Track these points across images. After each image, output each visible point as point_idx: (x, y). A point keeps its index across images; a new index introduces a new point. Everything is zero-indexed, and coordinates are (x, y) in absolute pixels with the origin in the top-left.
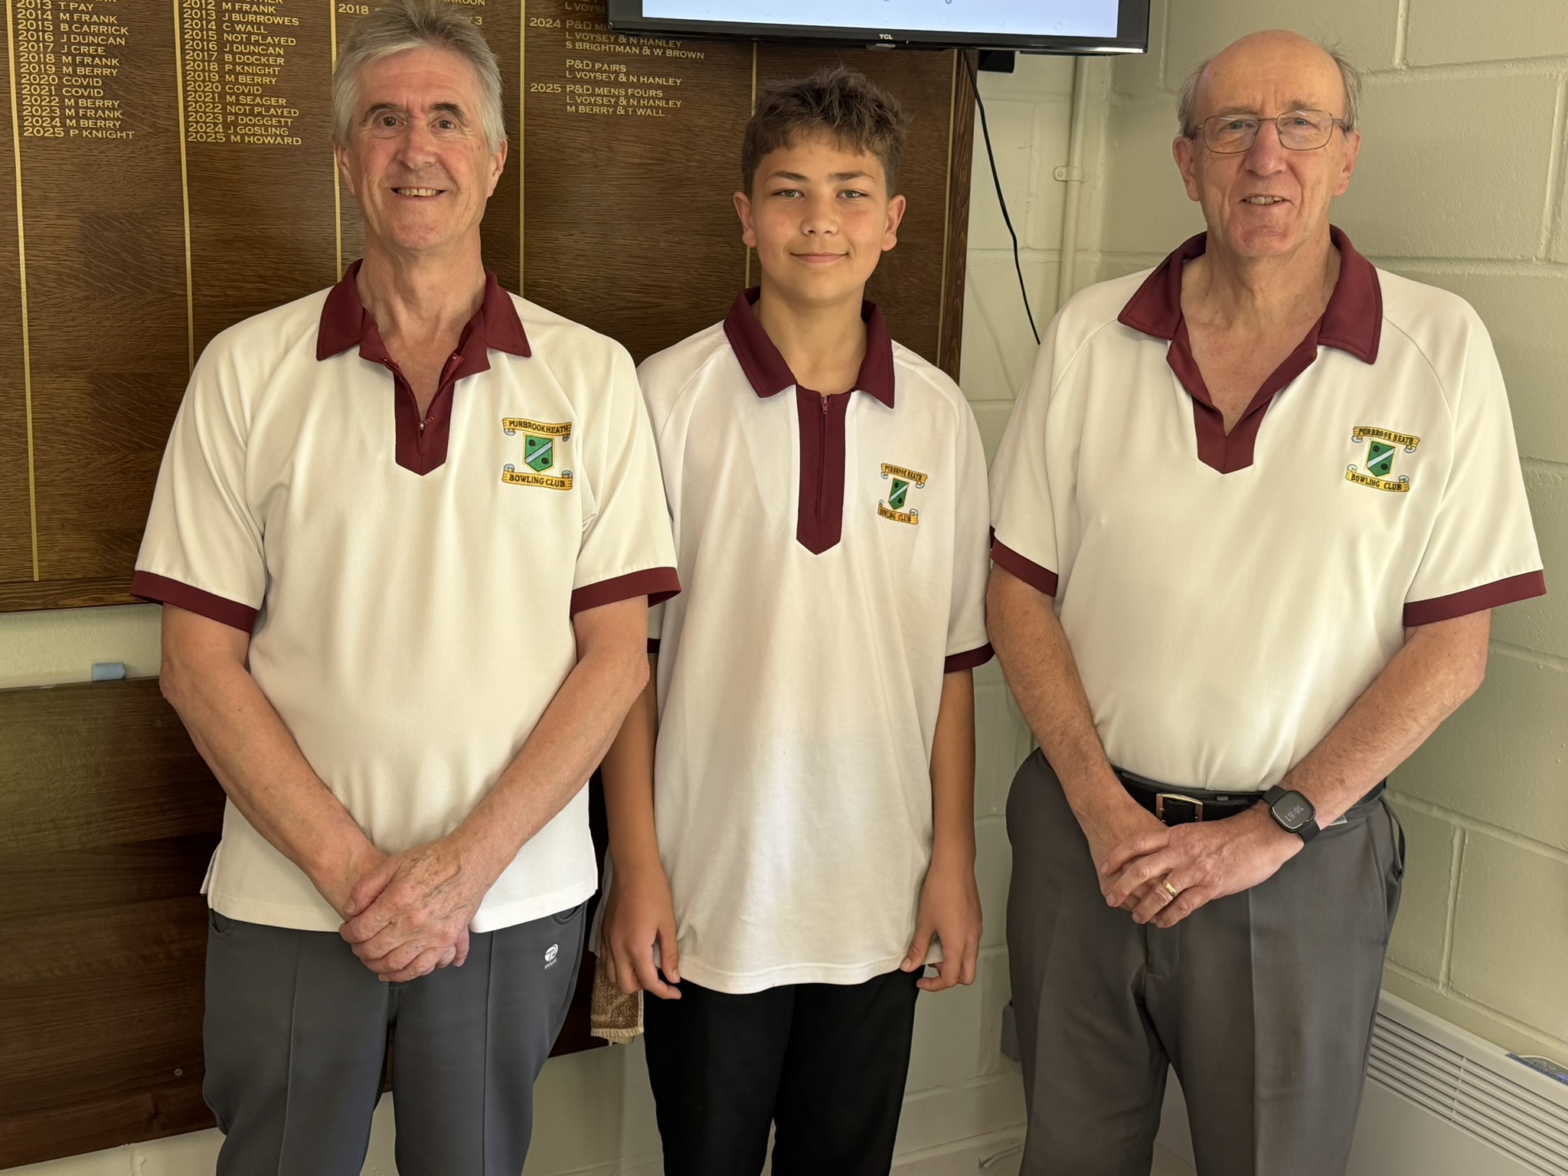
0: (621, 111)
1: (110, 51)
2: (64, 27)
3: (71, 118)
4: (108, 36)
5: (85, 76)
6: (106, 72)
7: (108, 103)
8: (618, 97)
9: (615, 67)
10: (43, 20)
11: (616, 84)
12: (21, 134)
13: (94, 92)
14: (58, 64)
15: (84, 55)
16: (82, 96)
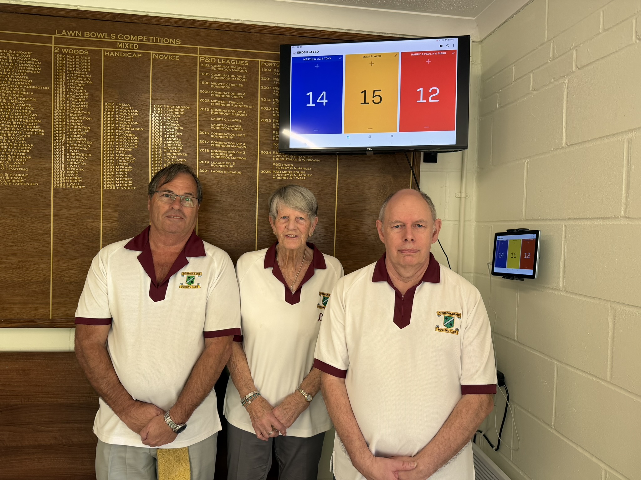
0: (291, 178)
1: (130, 164)
2: (117, 158)
3: (117, 184)
4: (129, 160)
5: (122, 172)
6: (129, 170)
7: (129, 179)
8: (290, 174)
9: (289, 165)
10: (111, 156)
11: (289, 170)
12: (103, 188)
13: (125, 176)
14: (115, 168)
15: (122, 166)
16: (121, 177)
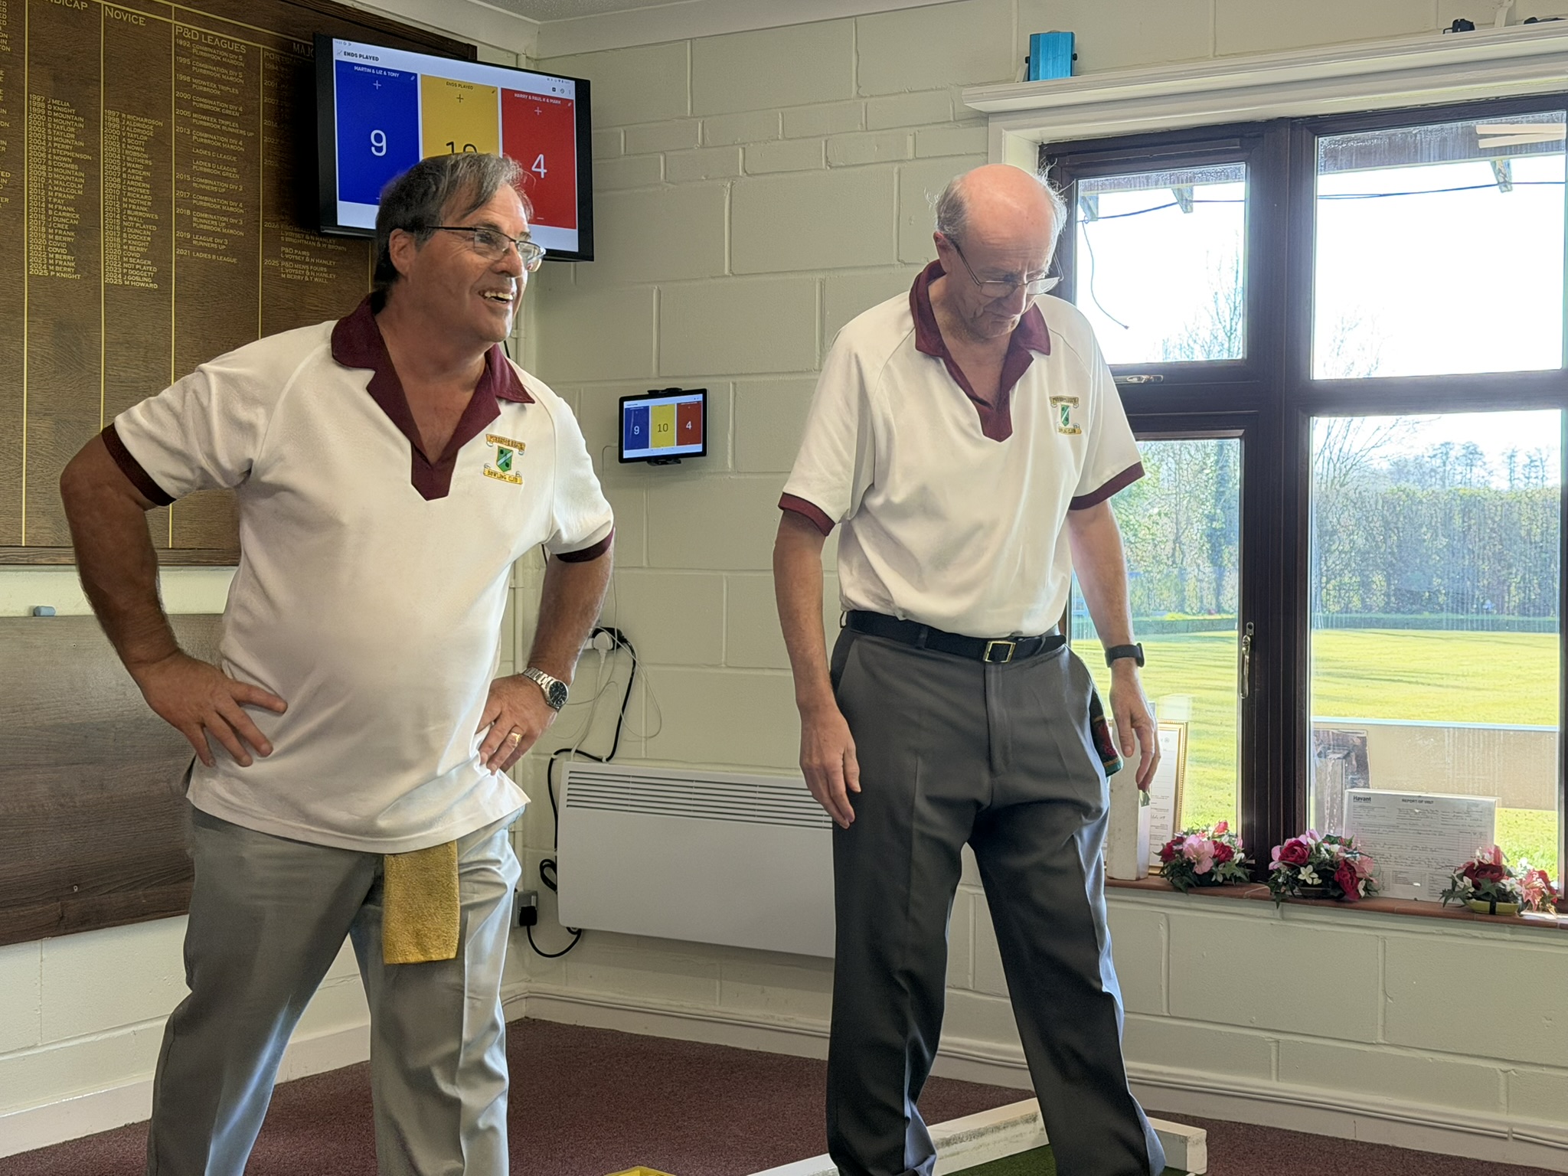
0: (307, 279)
1: (72, 227)
2: (50, 212)
3: (51, 265)
4: (70, 218)
5: (59, 241)
6: (69, 239)
7: (69, 257)
8: (305, 270)
9: (304, 253)
10: (41, 207)
11: (304, 263)
12: (28, 273)
13: (62, 251)
14: (47, 233)
15: (59, 229)
16: (57, 253)
